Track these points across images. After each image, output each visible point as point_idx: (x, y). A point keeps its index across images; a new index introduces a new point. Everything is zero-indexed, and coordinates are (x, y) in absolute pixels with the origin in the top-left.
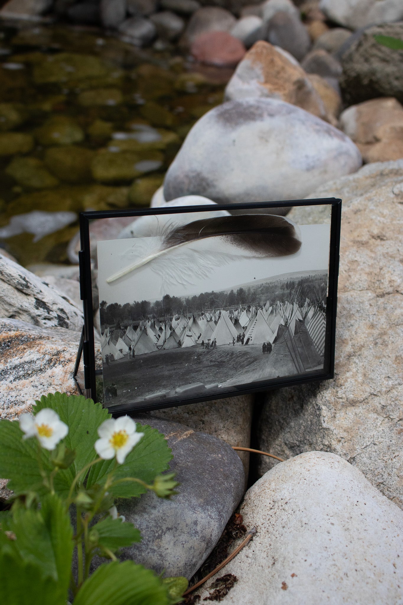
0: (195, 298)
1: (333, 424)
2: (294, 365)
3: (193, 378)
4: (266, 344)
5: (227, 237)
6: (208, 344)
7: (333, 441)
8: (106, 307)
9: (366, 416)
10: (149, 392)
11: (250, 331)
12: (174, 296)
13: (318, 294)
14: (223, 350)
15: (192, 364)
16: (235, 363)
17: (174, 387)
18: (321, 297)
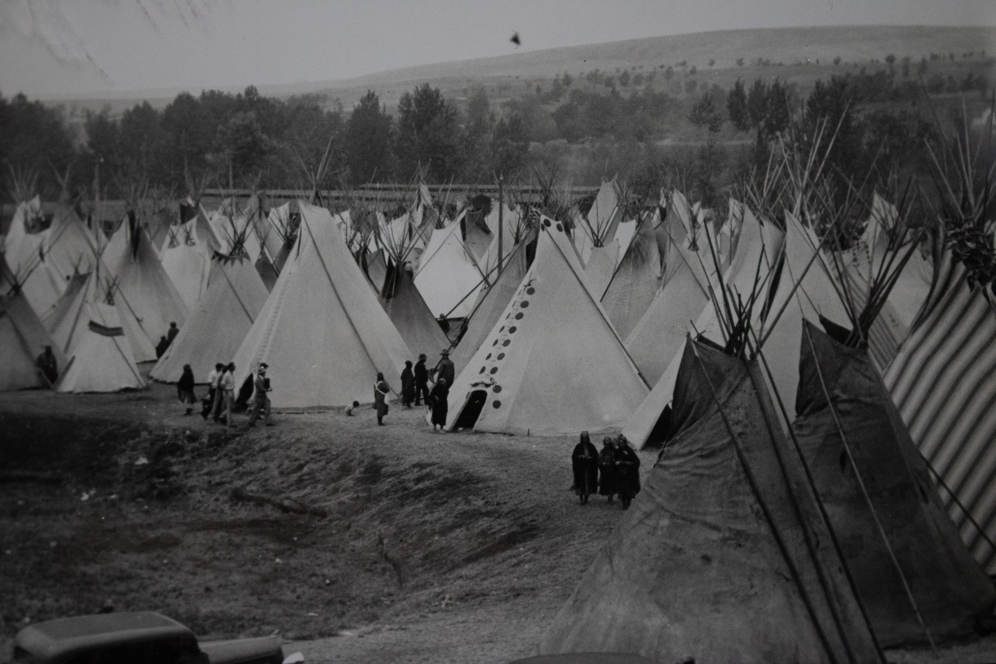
0: (141, 115)
2: (802, 613)
3: (121, 578)
4: (600, 447)
11: (488, 347)
14: (312, 438)
15: (121, 499)
16: (393, 530)
17: (7, 619)
18: (977, 192)
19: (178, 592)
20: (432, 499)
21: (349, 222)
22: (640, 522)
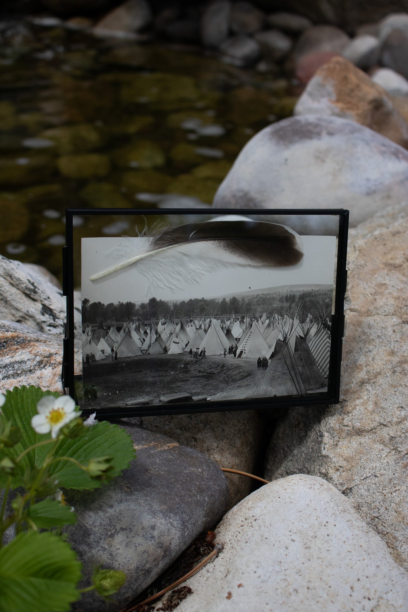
0: (183, 303)
1: (333, 452)
2: (294, 385)
3: (178, 387)
4: (262, 359)
5: (220, 243)
6: (196, 353)
7: (330, 469)
8: (89, 305)
9: (371, 446)
10: (131, 397)
11: (243, 343)
12: (160, 300)
13: (322, 310)
14: (213, 360)
15: (179, 373)
16: (226, 376)
17: (158, 395)
18: (325, 313)
19: (188, 389)
20: (233, 370)
21: (220, 322)
22: (268, 372)
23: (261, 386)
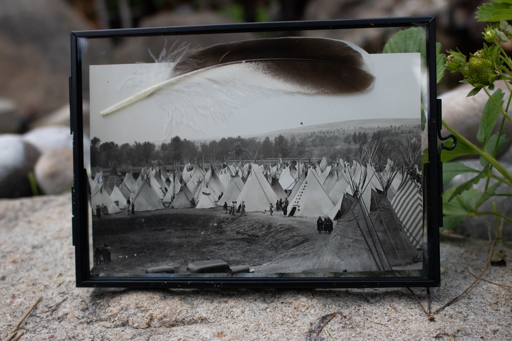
0: (213, 143)
2: (372, 258)
3: (211, 252)
4: (323, 220)
5: (258, 65)
6: (233, 208)
8: (99, 145)
10: (152, 262)
11: (296, 197)
12: (185, 139)
13: (407, 154)
14: (255, 219)
15: (211, 233)
16: (275, 240)
17: (185, 262)
18: (412, 158)
19: (225, 255)
20: (284, 232)
21: (263, 168)
22: (333, 237)
23: (325, 257)
